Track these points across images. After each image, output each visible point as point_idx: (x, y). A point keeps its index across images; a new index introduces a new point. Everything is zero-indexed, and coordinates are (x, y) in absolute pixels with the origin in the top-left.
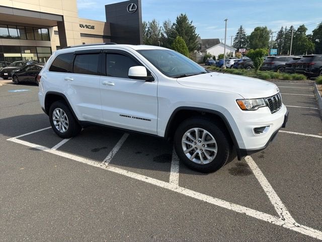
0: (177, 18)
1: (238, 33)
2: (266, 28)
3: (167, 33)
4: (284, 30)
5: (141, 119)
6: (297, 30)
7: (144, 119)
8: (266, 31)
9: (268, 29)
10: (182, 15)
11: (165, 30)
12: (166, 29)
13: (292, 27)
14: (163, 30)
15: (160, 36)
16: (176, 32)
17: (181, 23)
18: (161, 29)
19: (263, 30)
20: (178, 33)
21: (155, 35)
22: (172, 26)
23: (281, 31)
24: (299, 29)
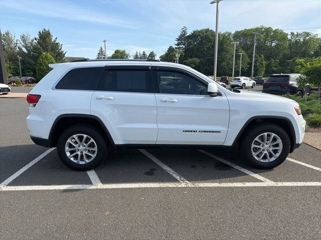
0: (40, 33)
1: (99, 54)
2: (124, 51)
3: (26, 47)
4: (138, 54)
5: (210, 132)
6: (148, 55)
7: (213, 132)
8: (125, 54)
9: (127, 52)
10: (44, 30)
11: (23, 44)
12: (25, 43)
13: (144, 52)
14: (21, 44)
15: (18, 49)
16: (39, 46)
17: (45, 39)
18: (18, 42)
19: (122, 53)
20: (42, 49)
21: (11, 49)
22: (33, 41)
23: (137, 55)
24: (150, 55)
